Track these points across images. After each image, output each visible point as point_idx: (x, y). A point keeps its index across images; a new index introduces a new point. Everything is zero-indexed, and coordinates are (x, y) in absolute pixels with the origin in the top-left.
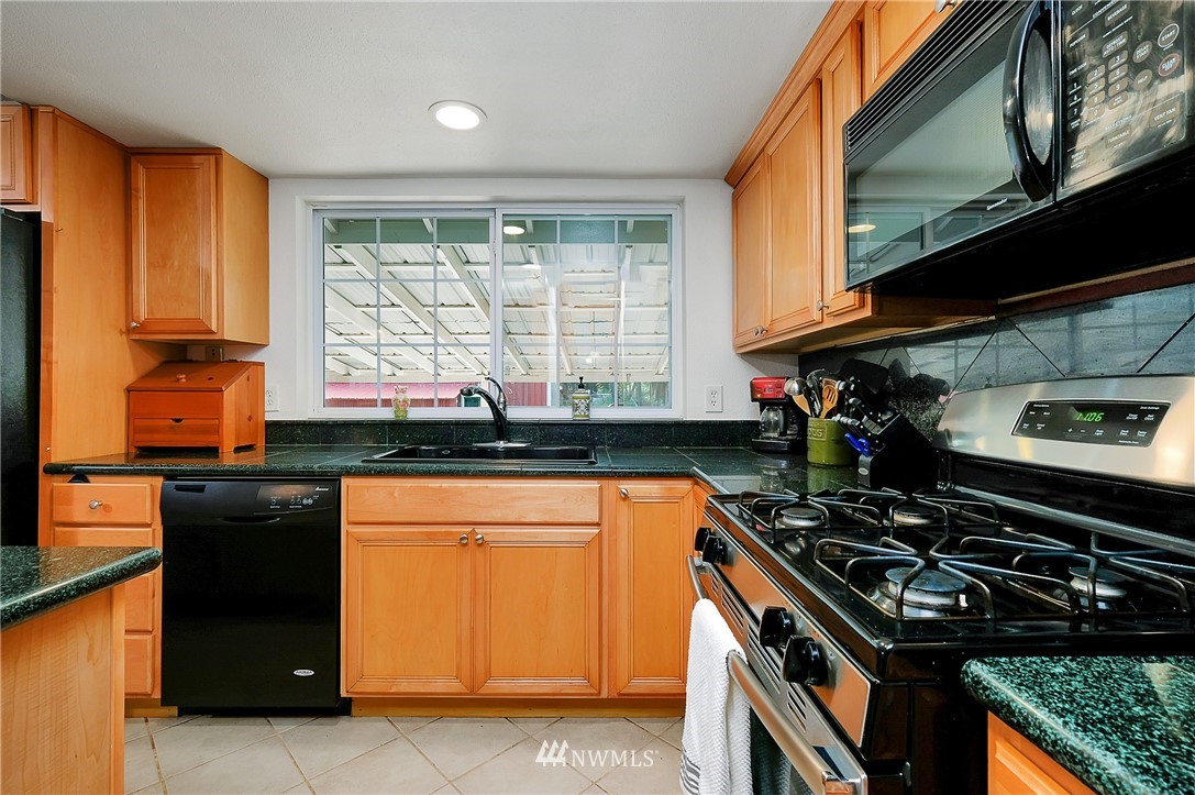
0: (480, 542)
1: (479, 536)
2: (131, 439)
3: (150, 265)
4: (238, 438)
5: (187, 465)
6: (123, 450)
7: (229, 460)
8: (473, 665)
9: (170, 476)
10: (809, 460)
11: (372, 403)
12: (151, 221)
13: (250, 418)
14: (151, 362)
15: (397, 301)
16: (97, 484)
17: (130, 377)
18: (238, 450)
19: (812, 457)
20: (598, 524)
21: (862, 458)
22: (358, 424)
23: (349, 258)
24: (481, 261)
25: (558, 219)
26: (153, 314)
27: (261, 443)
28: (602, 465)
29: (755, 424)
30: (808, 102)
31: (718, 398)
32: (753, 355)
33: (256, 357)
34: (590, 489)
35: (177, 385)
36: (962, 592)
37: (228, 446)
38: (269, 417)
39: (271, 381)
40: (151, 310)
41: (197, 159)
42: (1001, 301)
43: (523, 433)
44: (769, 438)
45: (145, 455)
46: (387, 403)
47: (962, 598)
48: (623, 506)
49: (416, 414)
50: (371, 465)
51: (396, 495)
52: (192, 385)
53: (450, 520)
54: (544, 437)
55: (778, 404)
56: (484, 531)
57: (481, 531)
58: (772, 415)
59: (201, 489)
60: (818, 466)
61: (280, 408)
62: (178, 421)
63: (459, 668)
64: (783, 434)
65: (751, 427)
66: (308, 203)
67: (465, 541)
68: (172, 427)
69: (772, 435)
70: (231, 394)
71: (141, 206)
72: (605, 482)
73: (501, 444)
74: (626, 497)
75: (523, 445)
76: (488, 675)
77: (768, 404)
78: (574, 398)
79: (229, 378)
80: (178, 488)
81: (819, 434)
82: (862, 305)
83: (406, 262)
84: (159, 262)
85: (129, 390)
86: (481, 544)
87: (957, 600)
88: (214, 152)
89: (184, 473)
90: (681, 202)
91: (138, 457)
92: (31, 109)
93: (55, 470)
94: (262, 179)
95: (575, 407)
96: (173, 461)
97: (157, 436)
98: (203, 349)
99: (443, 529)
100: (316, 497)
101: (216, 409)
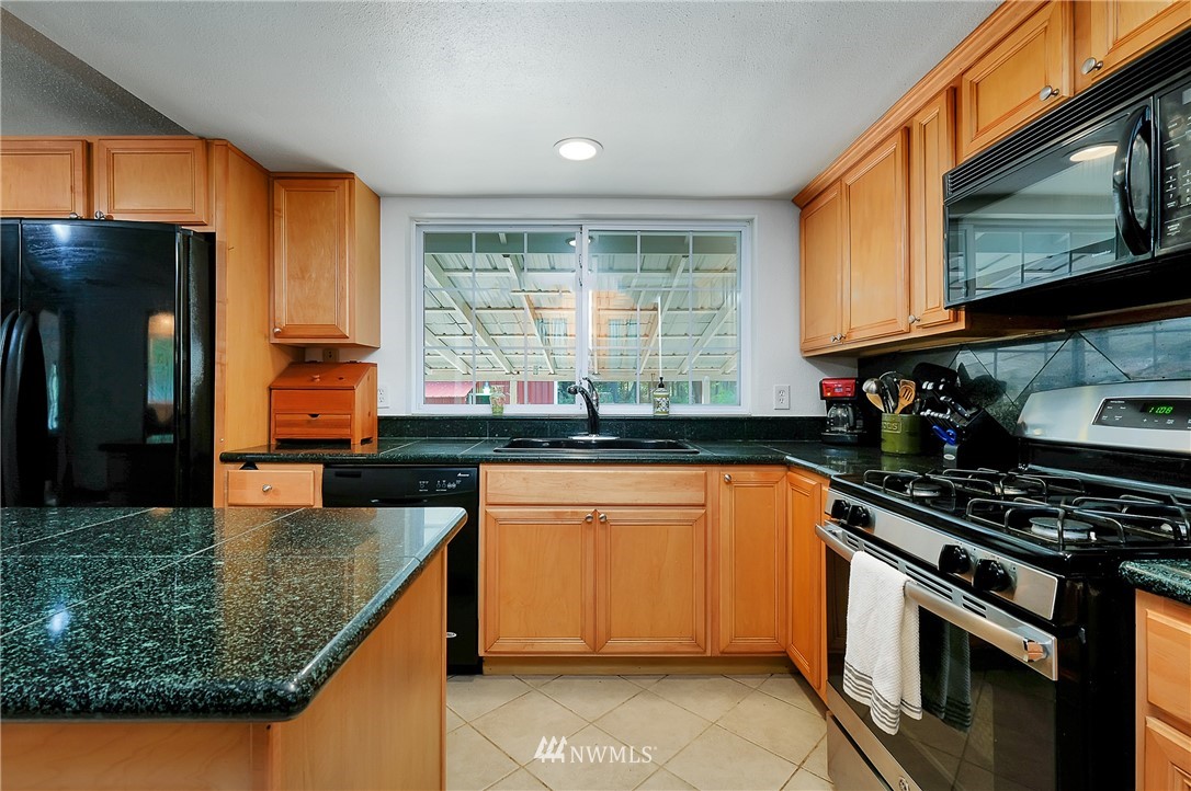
1: (602, 516)
2: (272, 432)
3: (291, 277)
4: (363, 434)
6: (265, 442)
7: (358, 449)
8: (595, 626)
9: (327, 465)
10: (883, 449)
12: (292, 238)
13: (368, 414)
14: (283, 362)
16: (263, 471)
17: (271, 376)
18: (364, 441)
19: (886, 447)
20: (703, 506)
21: (946, 446)
22: (462, 420)
24: (538, 267)
25: (639, 235)
26: (292, 321)
27: (375, 438)
29: (824, 419)
30: (895, 144)
31: (786, 397)
32: (819, 359)
33: (372, 359)
34: (696, 475)
35: (312, 384)
36: (1092, 530)
37: (357, 440)
38: (381, 413)
39: (382, 381)
40: (291, 317)
41: (334, 183)
42: (1070, 318)
43: (610, 428)
44: (837, 432)
45: (286, 446)
47: (1093, 534)
48: (726, 489)
49: (510, 410)
50: (504, 454)
52: (325, 384)
53: (576, 502)
55: (846, 402)
56: (606, 511)
57: (602, 512)
58: (839, 411)
59: (357, 475)
60: (893, 455)
62: (315, 416)
63: (583, 630)
64: (852, 428)
65: (818, 423)
66: (413, 219)
67: (589, 520)
68: (309, 421)
69: (840, 429)
70: (360, 391)
71: (282, 225)
72: (709, 469)
73: (594, 438)
74: (729, 481)
75: (614, 438)
76: (609, 637)
77: (836, 402)
78: (655, 396)
79: (357, 378)
80: (338, 474)
81: (893, 427)
82: (956, 319)
84: (299, 274)
85: (270, 389)
86: (604, 522)
87: (1089, 535)
88: (347, 176)
89: (344, 462)
90: (750, 221)
91: (278, 448)
92: (207, 143)
93: (228, 459)
94: (377, 198)
95: (657, 405)
96: (331, 452)
97: (296, 430)
98: (320, 351)
99: (569, 510)
100: (458, 482)
101: (349, 406)
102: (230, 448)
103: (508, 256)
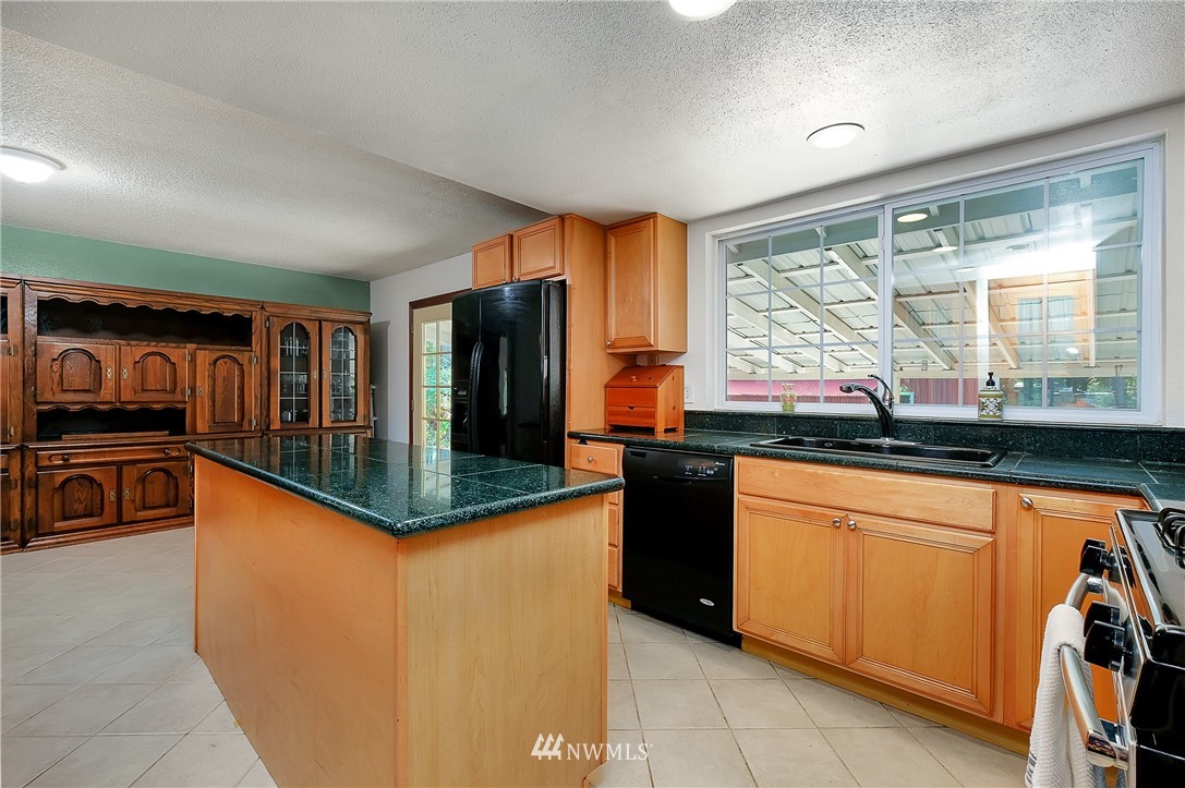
0: (853, 527)
1: (852, 522)
2: (607, 419)
3: (617, 303)
4: (666, 424)
5: (636, 438)
6: (602, 425)
7: (661, 437)
8: (845, 638)
9: (628, 444)
11: (763, 399)
13: (674, 408)
14: (618, 366)
15: (794, 304)
16: (591, 445)
17: (607, 378)
18: (667, 431)
20: (991, 532)
22: (752, 416)
23: (750, 272)
25: (962, 200)
26: (619, 335)
27: (682, 427)
28: (1001, 469)
33: (677, 362)
34: (981, 493)
35: (631, 383)
37: (660, 427)
38: (687, 408)
39: (689, 380)
40: (617, 333)
41: (643, 224)
43: (914, 433)
45: (616, 430)
46: (776, 399)
48: (1027, 516)
49: (802, 409)
50: (757, 448)
51: (777, 475)
52: (640, 383)
53: (824, 503)
54: (939, 438)
56: (858, 518)
57: (853, 519)
59: (644, 455)
61: (696, 401)
62: (632, 408)
63: (831, 637)
66: (714, 236)
67: (838, 525)
68: (628, 412)
70: (663, 389)
71: (613, 264)
72: (1002, 488)
73: (887, 441)
74: (1030, 507)
75: (913, 444)
76: (860, 653)
79: (660, 378)
80: (633, 453)
83: (802, 266)
84: (622, 300)
85: (606, 387)
86: (855, 529)
88: (652, 216)
89: (635, 444)
91: (611, 431)
92: (562, 218)
93: (573, 436)
94: (683, 227)
95: (982, 407)
96: (628, 435)
97: (620, 418)
98: (645, 357)
99: (818, 510)
100: (716, 469)
101: (653, 400)
102: (574, 429)
103: (830, 249)
